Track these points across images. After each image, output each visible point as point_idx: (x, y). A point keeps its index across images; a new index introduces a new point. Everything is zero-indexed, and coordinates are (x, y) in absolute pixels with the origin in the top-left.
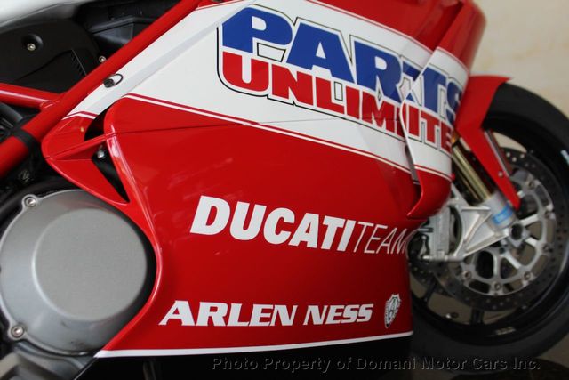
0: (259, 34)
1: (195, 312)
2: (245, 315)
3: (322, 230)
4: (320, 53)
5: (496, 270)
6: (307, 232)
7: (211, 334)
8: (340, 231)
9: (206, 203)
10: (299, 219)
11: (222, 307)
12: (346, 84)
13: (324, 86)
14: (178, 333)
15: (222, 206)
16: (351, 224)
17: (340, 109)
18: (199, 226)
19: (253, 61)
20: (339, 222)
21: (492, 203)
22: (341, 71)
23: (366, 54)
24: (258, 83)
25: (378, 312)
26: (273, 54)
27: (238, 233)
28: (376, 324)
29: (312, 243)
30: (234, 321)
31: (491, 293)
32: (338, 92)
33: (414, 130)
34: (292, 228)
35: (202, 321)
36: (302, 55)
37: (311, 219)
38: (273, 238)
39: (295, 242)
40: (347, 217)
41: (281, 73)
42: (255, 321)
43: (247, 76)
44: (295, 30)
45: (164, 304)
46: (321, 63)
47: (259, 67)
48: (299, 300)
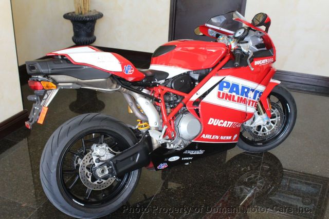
0: (225, 87)
1: (205, 136)
3: (227, 123)
4: (235, 90)
5: (261, 130)
6: (225, 124)
7: (206, 140)
8: (230, 124)
9: (211, 119)
10: (224, 122)
12: (238, 96)
13: (234, 96)
14: (203, 139)
15: (213, 119)
16: (232, 123)
17: (235, 101)
18: (209, 123)
20: (230, 122)
21: (264, 116)
22: (237, 93)
25: (232, 138)
26: (226, 91)
27: (214, 124)
28: (231, 140)
29: (225, 126)
30: (210, 138)
31: (259, 135)
33: (249, 105)
34: (222, 123)
37: (226, 122)
38: (219, 125)
39: (222, 126)
40: (232, 121)
42: (213, 138)
43: (221, 96)
44: (231, 85)
45: (202, 135)
46: (234, 92)
47: (223, 94)
48: (220, 135)
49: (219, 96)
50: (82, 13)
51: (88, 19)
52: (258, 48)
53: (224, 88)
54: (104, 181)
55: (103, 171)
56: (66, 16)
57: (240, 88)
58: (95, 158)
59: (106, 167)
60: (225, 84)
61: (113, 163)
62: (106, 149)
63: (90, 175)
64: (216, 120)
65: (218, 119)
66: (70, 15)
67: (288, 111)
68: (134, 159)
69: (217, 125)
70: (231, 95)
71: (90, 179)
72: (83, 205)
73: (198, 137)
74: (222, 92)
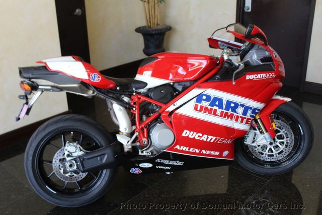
0: (204, 100)
1: (180, 148)
2: (189, 149)
3: (208, 138)
4: (217, 103)
5: (267, 150)
6: (204, 138)
7: (182, 151)
8: (212, 139)
9: (185, 131)
10: (203, 136)
11: (185, 148)
12: (221, 110)
13: (215, 111)
15: (188, 132)
16: (215, 138)
17: (218, 115)
18: (184, 135)
19: (201, 106)
20: (212, 137)
21: (266, 135)
23: (229, 103)
24: (201, 110)
25: (221, 154)
26: (205, 104)
27: (190, 136)
28: (220, 156)
29: (205, 140)
30: (187, 150)
32: (219, 112)
33: (236, 121)
34: (201, 137)
35: (181, 149)
36: (212, 104)
37: (205, 136)
38: (197, 138)
39: (201, 139)
40: (214, 136)
41: (206, 108)
43: (199, 109)
44: (212, 98)
45: (175, 145)
46: (216, 106)
48: (200, 149)
49: (196, 109)
50: (150, 27)
51: (154, 32)
52: (262, 62)
53: (202, 101)
54: (75, 175)
55: (71, 166)
56: (138, 30)
57: (224, 103)
58: (66, 153)
59: (74, 162)
60: (204, 97)
61: (80, 160)
62: (76, 147)
63: (62, 167)
64: (192, 132)
65: (194, 131)
66: (142, 28)
67: (301, 133)
68: (101, 160)
69: (194, 138)
70: (211, 109)
71: (62, 171)
72: (55, 193)
73: (171, 147)
74: (199, 105)
